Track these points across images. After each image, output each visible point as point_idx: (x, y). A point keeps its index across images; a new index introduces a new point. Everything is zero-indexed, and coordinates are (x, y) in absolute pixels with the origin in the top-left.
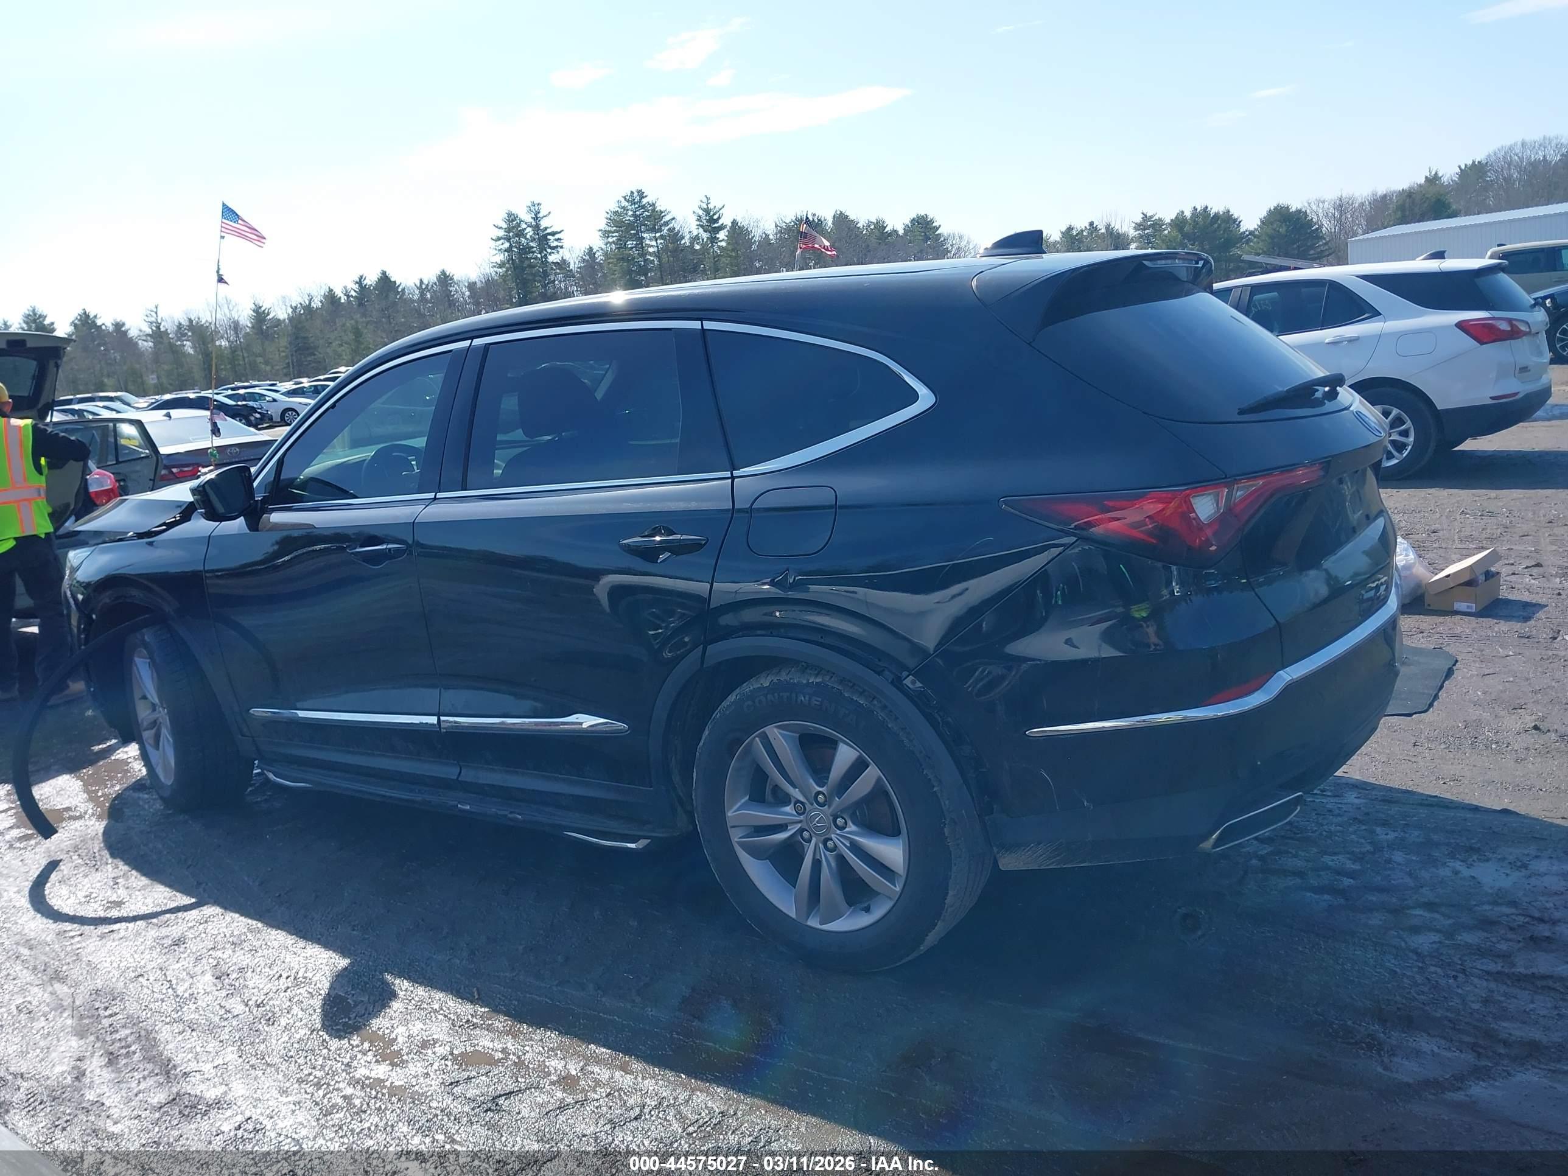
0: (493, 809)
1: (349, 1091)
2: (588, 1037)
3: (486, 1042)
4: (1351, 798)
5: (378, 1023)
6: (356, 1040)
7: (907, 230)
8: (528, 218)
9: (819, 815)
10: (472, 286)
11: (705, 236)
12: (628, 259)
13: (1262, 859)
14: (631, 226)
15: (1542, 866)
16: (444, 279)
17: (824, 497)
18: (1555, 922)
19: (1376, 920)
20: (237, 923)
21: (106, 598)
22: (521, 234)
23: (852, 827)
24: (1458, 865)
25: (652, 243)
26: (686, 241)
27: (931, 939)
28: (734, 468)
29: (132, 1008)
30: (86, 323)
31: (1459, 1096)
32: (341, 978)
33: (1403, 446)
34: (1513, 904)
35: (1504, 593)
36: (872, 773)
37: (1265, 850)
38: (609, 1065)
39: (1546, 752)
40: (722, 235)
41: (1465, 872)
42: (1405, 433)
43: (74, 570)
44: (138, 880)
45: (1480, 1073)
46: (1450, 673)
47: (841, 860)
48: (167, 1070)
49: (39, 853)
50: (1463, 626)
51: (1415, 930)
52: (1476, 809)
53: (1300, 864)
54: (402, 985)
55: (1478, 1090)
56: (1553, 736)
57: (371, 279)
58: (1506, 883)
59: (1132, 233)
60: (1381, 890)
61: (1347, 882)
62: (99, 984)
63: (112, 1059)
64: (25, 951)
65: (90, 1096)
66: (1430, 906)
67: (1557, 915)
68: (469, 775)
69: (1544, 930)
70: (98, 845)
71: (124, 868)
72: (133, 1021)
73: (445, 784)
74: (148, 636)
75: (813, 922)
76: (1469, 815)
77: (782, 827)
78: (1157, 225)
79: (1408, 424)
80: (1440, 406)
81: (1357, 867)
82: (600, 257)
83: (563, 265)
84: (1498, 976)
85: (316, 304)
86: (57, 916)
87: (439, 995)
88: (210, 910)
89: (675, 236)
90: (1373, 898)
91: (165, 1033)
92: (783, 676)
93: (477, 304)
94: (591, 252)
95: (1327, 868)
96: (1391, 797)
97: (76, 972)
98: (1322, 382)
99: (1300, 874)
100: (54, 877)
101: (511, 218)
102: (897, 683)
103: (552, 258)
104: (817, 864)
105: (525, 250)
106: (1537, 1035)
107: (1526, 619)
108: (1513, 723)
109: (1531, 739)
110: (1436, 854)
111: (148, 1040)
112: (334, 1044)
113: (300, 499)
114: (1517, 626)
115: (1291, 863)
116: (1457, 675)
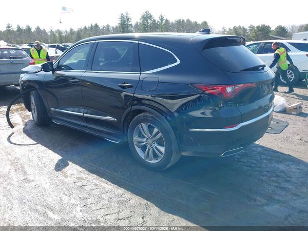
0: (92, 132)
1: (56, 181)
2: (102, 177)
3: (83, 175)
4: (259, 149)
5: (65, 170)
6: (60, 172)
7: (202, 24)
8: (125, 15)
9: (150, 141)
10: (113, 28)
11: (160, 21)
12: (145, 25)
13: (238, 159)
14: (146, 18)
15: (293, 166)
16: (108, 26)
17: (156, 80)
18: (291, 178)
19: (256, 173)
20: (43, 148)
21: (26, 84)
22: (124, 18)
23: (156, 144)
24: (276, 164)
25: (150, 22)
26: (156, 22)
27: (168, 166)
28: (141, 72)
29: (22, 162)
30: (38, 29)
31: (262, 208)
32: (60, 160)
33: (291, 79)
34: (284, 173)
35: (303, 111)
36: (160, 134)
37: (239, 157)
38: (104, 182)
39: (301, 144)
40: (164, 21)
41: (277, 166)
42: (292, 76)
43: (22, 78)
44: (27, 138)
45: (267, 205)
46: (287, 126)
47: (153, 149)
48: (25, 173)
49: (11, 131)
50: (292, 117)
51: (263, 176)
52: (283, 154)
53: (245, 160)
54: (70, 163)
55: (265, 208)
56: (303, 141)
57: (93, 25)
58: (284, 169)
59: (248, 28)
60: (259, 167)
61: (253, 165)
62: (16, 156)
63: (16, 170)
64: (4, 149)
65: (10, 176)
66: (268, 172)
67: (293, 176)
68: (88, 125)
69: (289, 179)
70: (22, 130)
71: (25, 135)
72: (21, 164)
73: (84, 126)
74: (33, 92)
75: (147, 161)
76: (281, 155)
77: (143, 142)
78: (253, 27)
79: (293, 74)
80: (301, 71)
81: (256, 162)
82: (139, 24)
83: (131, 25)
84: (277, 187)
85: (82, 28)
86: (11, 143)
87: (76, 166)
88: (39, 145)
89: (154, 21)
90: (257, 169)
91: (26, 167)
92: (146, 114)
93: (114, 31)
94: (137, 23)
95: (250, 162)
96: (267, 149)
97: (12, 153)
98: (261, 66)
99: (245, 163)
100: (13, 135)
101: (122, 14)
102: (166, 118)
103: (129, 23)
104: (149, 150)
105: (124, 21)
106: (280, 198)
107: (306, 117)
108: (297, 137)
109: (298, 141)
110: (272, 162)
111: (23, 167)
112: (56, 172)
113: (63, 69)
114: (303, 118)
115: (243, 160)
116: (288, 127)
